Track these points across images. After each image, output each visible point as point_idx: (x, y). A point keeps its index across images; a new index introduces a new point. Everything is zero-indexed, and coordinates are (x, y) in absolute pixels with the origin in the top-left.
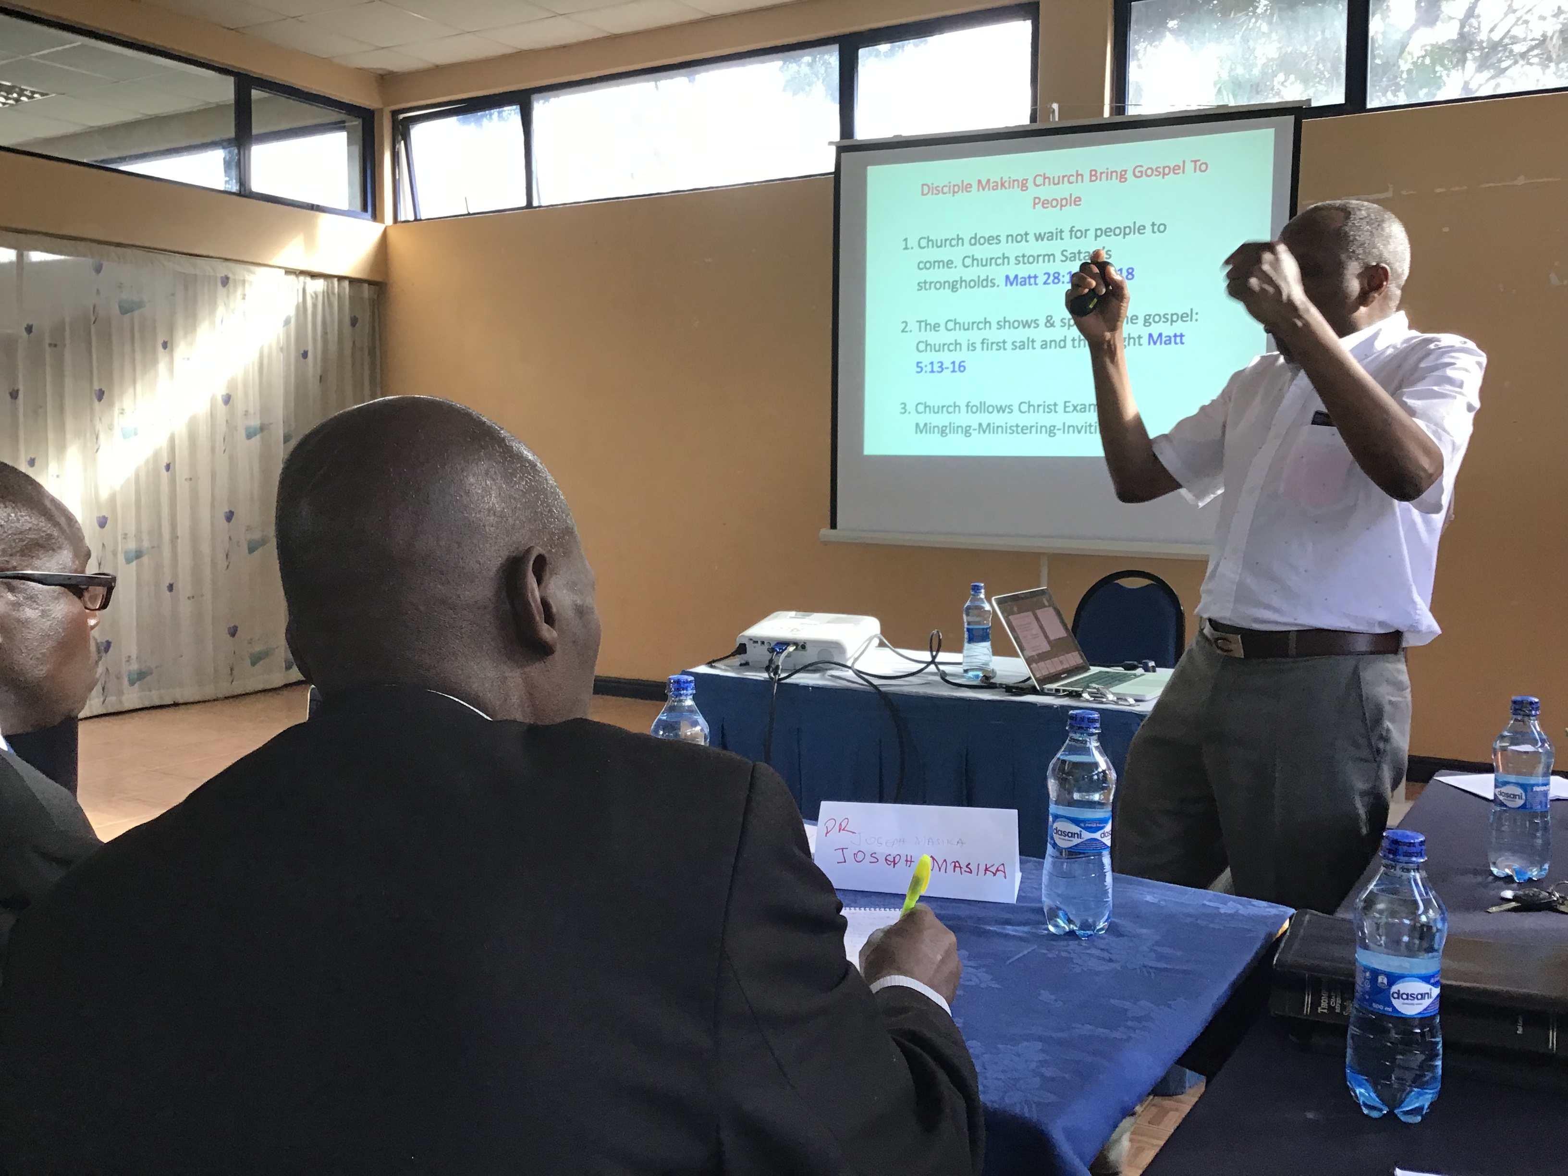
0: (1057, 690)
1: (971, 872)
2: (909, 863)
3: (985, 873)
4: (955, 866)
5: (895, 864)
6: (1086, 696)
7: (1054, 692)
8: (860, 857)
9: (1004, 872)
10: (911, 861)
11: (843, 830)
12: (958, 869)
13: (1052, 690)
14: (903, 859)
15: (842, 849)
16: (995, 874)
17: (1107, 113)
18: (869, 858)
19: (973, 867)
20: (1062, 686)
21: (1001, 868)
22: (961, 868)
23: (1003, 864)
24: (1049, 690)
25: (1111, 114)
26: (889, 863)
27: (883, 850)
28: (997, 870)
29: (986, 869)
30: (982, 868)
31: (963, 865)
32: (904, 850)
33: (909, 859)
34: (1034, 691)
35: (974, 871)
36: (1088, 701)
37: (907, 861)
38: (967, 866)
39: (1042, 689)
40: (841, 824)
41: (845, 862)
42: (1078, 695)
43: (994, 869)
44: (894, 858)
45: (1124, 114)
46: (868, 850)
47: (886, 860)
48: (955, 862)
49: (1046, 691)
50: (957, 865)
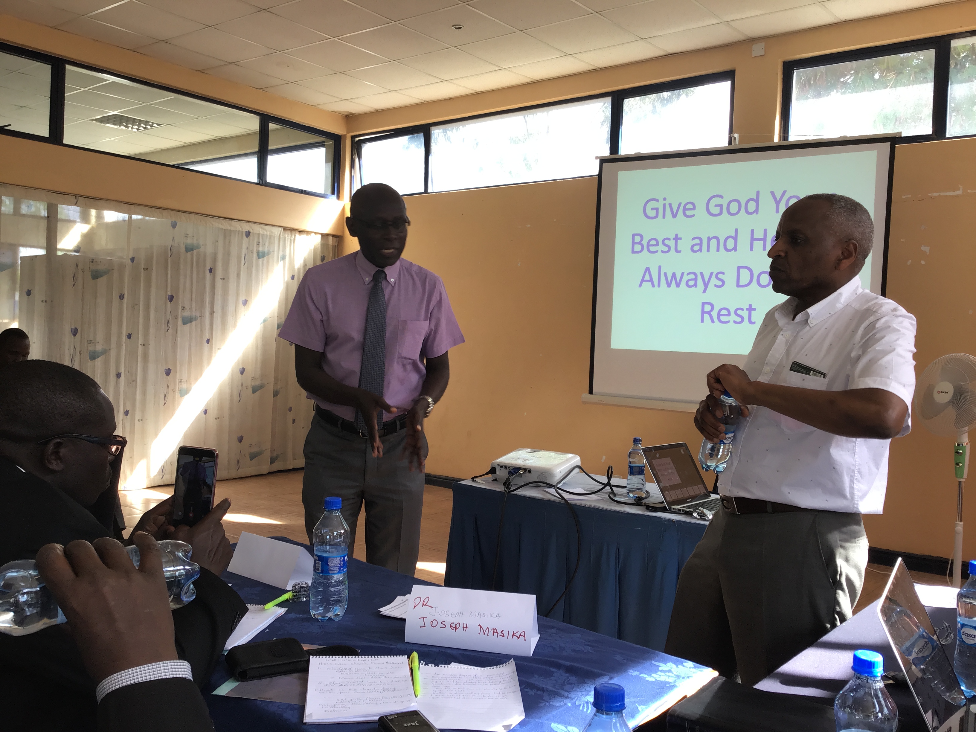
0: (679, 510)
1: (504, 636)
2: (465, 629)
3: (513, 637)
4: (494, 632)
5: (456, 629)
6: (695, 515)
7: (677, 511)
8: (434, 623)
9: (525, 637)
10: (466, 628)
11: (425, 605)
12: (495, 634)
13: (676, 509)
14: (462, 625)
15: (424, 618)
16: (518, 638)
17: (776, 139)
18: (440, 625)
19: (505, 633)
20: (684, 507)
21: (523, 634)
22: (497, 633)
23: (524, 632)
24: (674, 509)
25: (780, 140)
26: (453, 628)
27: (449, 620)
28: (520, 635)
29: (513, 635)
30: (511, 634)
31: (499, 631)
32: (462, 620)
33: (465, 626)
34: (664, 510)
35: (506, 635)
36: (695, 518)
37: (464, 627)
38: (501, 632)
39: (670, 508)
40: (424, 601)
41: (425, 627)
42: (690, 514)
43: (518, 635)
44: (456, 625)
45: (788, 140)
46: (440, 619)
47: (451, 626)
48: (494, 629)
49: (672, 510)
50: (495, 631)
